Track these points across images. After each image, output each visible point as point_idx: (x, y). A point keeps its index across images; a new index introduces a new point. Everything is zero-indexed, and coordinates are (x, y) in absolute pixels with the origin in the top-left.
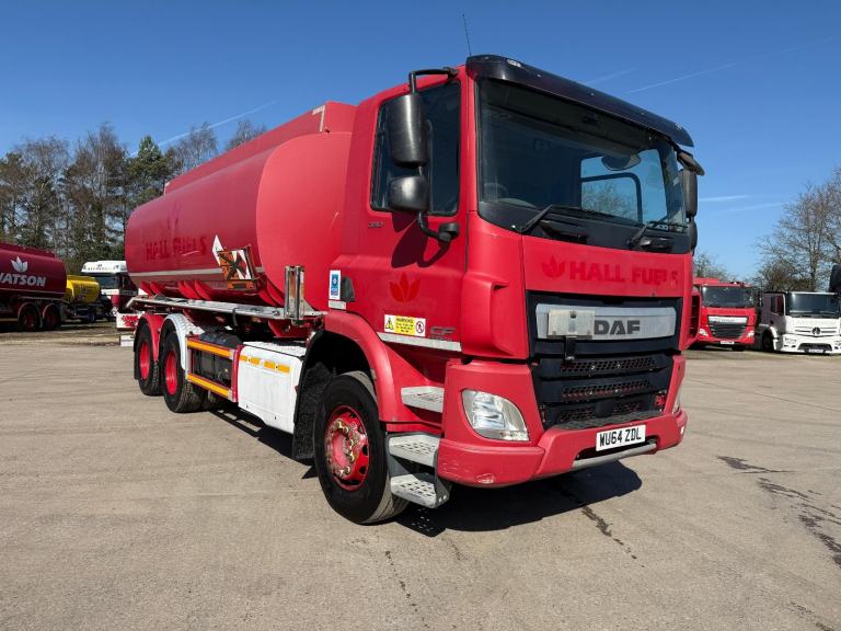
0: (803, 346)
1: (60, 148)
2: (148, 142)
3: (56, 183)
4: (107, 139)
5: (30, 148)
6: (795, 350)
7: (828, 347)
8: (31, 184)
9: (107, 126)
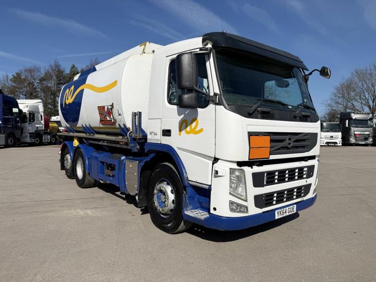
0: (327, 143)
1: (38, 70)
2: (74, 66)
3: (36, 84)
4: (57, 66)
5: (26, 70)
6: (324, 144)
7: (336, 143)
8: (26, 85)
9: (57, 61)
